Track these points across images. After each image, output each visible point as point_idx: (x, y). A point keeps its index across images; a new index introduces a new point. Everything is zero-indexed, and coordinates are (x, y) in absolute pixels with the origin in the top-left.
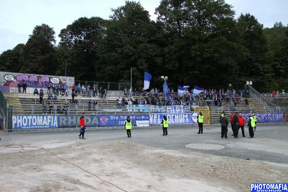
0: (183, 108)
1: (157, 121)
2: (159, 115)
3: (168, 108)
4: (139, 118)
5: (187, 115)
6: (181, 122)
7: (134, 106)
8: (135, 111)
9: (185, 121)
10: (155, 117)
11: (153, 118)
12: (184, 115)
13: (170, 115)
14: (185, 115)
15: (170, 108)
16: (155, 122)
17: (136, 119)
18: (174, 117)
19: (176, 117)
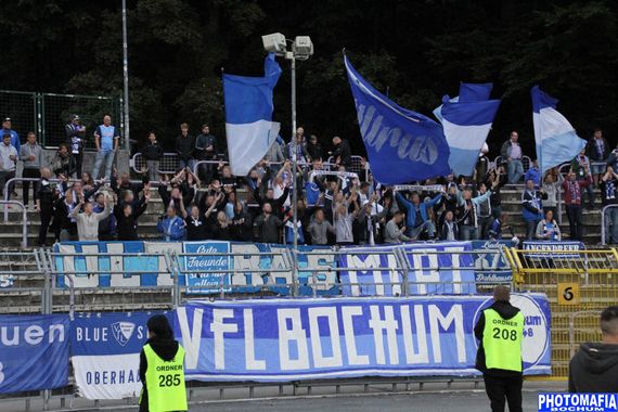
0: (467, 259)
1: (235, 356)
2: (248, 315)
3: (353, 262)
4: (99, 335)
5: (456, 313)
6: (421, 358)
7: (115, 248)
8: (118, 282)
9: (449, 349)
10: (218, 328)
11: (207, 334)
12: (434, 311)
13: (331, 312)
14: (445, 308)
15: (373, 261)
16: (220, 364)
17: (75, 347)
18: (362, 326)
19: (375, 323)
